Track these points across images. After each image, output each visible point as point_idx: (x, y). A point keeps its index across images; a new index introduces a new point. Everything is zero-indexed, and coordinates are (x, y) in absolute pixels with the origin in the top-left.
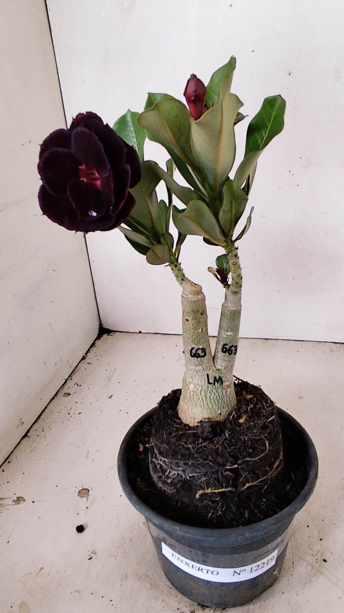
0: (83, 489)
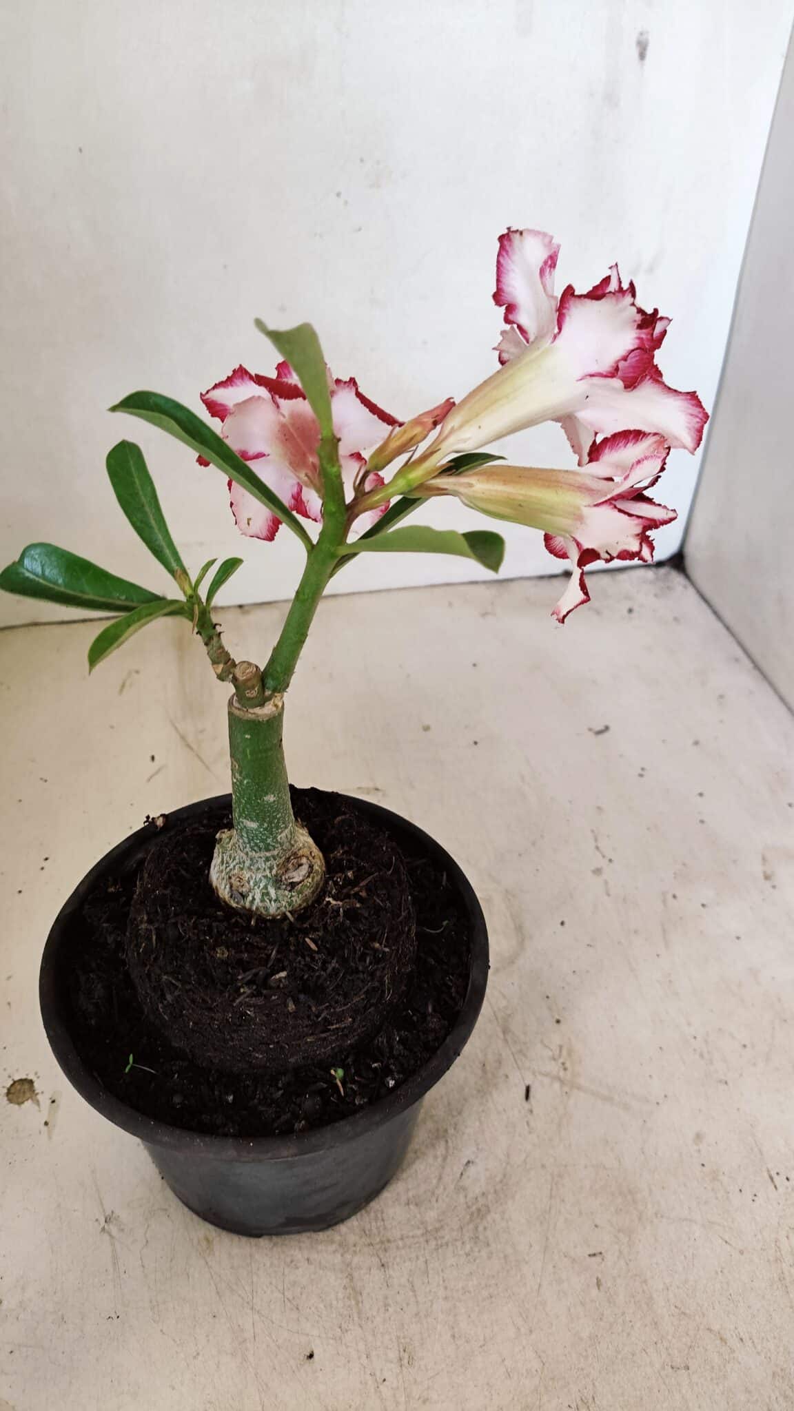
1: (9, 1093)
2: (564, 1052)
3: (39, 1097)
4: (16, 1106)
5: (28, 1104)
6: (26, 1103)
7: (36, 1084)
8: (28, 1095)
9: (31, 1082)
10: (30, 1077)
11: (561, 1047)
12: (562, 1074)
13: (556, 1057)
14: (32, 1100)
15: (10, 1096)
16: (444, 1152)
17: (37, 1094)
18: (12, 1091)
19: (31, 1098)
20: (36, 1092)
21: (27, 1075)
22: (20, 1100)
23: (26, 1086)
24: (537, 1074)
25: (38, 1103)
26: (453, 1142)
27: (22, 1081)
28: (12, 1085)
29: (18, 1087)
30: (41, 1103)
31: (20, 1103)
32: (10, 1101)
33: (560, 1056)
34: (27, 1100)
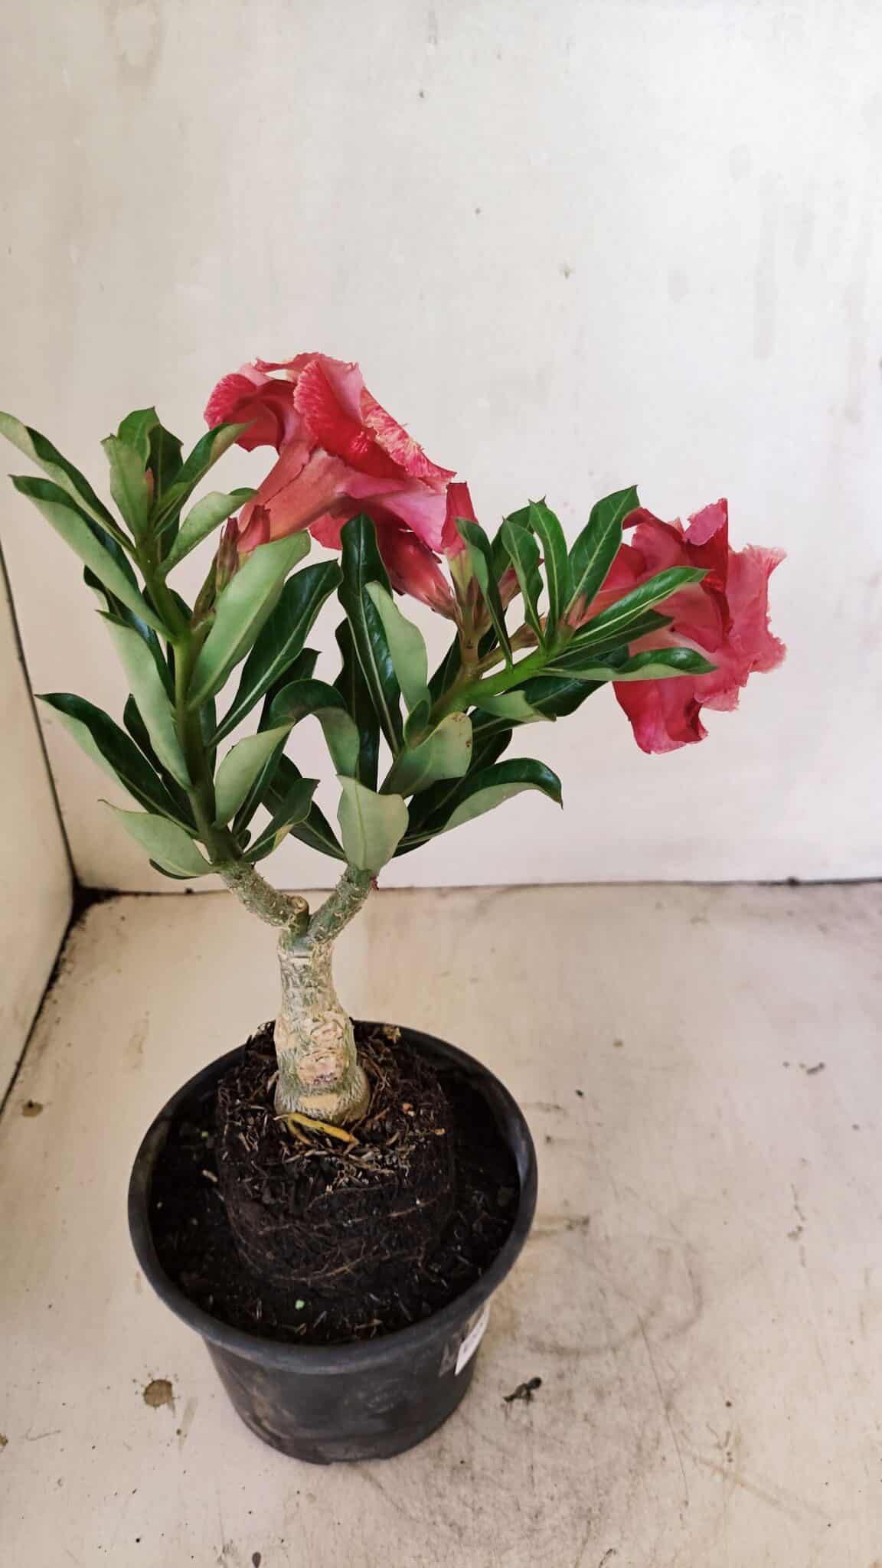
0: (154, 1382)
1: (146, 1393)
2: (731, 1442)
3: (176, 1402)
4: (152, 1409)
5: (164, 1407)
6: (162, 1407)
7: (174, 1388)
8: (165, 1398)
9: (169, 1385)
10: (169, 1379)
11: (728, 1434)
12: (726, 1465)
13: (722, 1445)
14: (169, 1404)
15: (147, 1396)
16: (585, 1535)
17: (173, 1399)
18: (150, 1391)
19: (168, 1401)
20: (174, 1396)
21: (167, 1376)
22: (157, 1402)
23: (164, 1388)
24: (698, 1461)
25: (173, 1408)
26: (595, 1525)
27: (162, 1382)
28: (151, 1385)
29: (156, 1387)
30: (177, 1408)
31: (156, 1406)
32: (147, 1402)
33: (726, 1443)
34: (164, 1403)
